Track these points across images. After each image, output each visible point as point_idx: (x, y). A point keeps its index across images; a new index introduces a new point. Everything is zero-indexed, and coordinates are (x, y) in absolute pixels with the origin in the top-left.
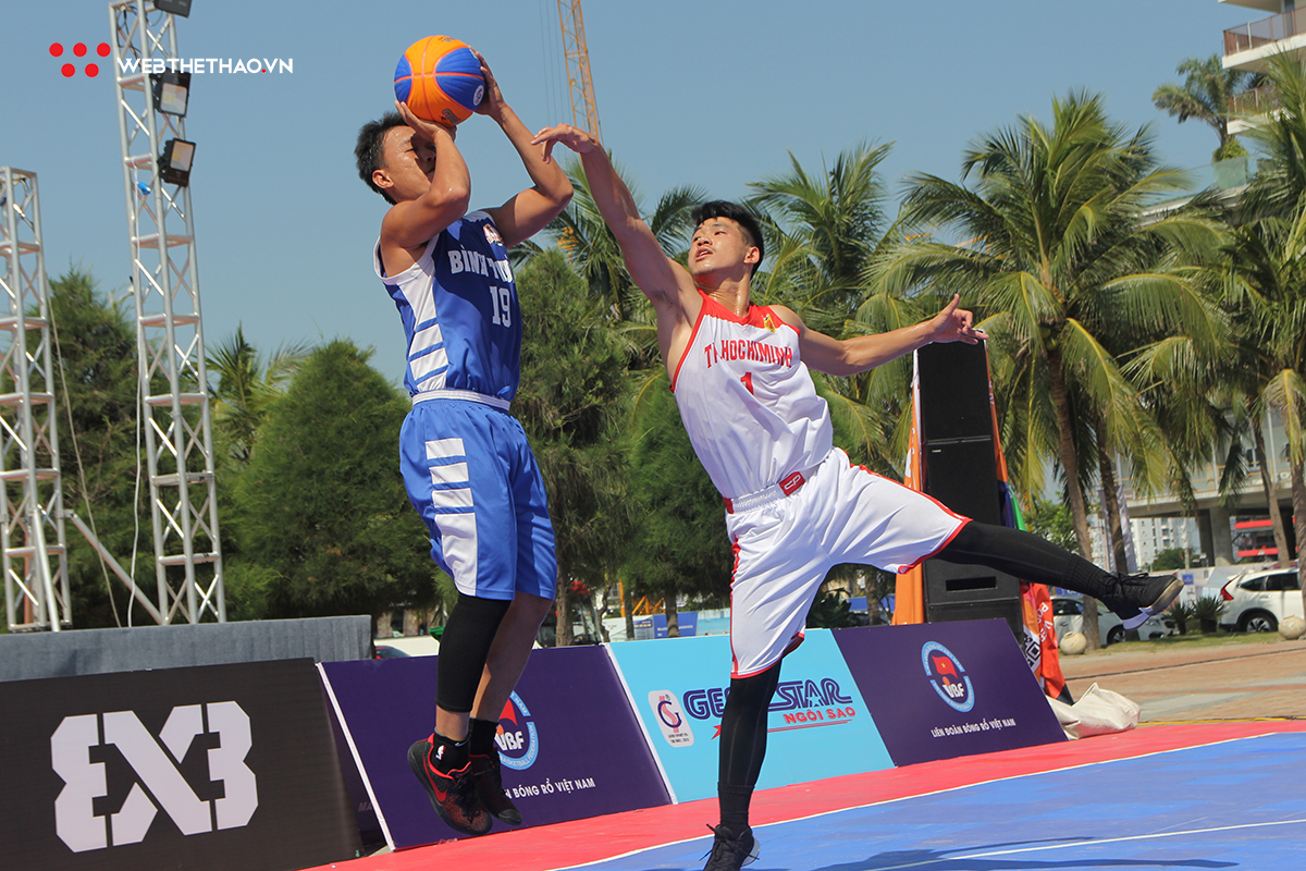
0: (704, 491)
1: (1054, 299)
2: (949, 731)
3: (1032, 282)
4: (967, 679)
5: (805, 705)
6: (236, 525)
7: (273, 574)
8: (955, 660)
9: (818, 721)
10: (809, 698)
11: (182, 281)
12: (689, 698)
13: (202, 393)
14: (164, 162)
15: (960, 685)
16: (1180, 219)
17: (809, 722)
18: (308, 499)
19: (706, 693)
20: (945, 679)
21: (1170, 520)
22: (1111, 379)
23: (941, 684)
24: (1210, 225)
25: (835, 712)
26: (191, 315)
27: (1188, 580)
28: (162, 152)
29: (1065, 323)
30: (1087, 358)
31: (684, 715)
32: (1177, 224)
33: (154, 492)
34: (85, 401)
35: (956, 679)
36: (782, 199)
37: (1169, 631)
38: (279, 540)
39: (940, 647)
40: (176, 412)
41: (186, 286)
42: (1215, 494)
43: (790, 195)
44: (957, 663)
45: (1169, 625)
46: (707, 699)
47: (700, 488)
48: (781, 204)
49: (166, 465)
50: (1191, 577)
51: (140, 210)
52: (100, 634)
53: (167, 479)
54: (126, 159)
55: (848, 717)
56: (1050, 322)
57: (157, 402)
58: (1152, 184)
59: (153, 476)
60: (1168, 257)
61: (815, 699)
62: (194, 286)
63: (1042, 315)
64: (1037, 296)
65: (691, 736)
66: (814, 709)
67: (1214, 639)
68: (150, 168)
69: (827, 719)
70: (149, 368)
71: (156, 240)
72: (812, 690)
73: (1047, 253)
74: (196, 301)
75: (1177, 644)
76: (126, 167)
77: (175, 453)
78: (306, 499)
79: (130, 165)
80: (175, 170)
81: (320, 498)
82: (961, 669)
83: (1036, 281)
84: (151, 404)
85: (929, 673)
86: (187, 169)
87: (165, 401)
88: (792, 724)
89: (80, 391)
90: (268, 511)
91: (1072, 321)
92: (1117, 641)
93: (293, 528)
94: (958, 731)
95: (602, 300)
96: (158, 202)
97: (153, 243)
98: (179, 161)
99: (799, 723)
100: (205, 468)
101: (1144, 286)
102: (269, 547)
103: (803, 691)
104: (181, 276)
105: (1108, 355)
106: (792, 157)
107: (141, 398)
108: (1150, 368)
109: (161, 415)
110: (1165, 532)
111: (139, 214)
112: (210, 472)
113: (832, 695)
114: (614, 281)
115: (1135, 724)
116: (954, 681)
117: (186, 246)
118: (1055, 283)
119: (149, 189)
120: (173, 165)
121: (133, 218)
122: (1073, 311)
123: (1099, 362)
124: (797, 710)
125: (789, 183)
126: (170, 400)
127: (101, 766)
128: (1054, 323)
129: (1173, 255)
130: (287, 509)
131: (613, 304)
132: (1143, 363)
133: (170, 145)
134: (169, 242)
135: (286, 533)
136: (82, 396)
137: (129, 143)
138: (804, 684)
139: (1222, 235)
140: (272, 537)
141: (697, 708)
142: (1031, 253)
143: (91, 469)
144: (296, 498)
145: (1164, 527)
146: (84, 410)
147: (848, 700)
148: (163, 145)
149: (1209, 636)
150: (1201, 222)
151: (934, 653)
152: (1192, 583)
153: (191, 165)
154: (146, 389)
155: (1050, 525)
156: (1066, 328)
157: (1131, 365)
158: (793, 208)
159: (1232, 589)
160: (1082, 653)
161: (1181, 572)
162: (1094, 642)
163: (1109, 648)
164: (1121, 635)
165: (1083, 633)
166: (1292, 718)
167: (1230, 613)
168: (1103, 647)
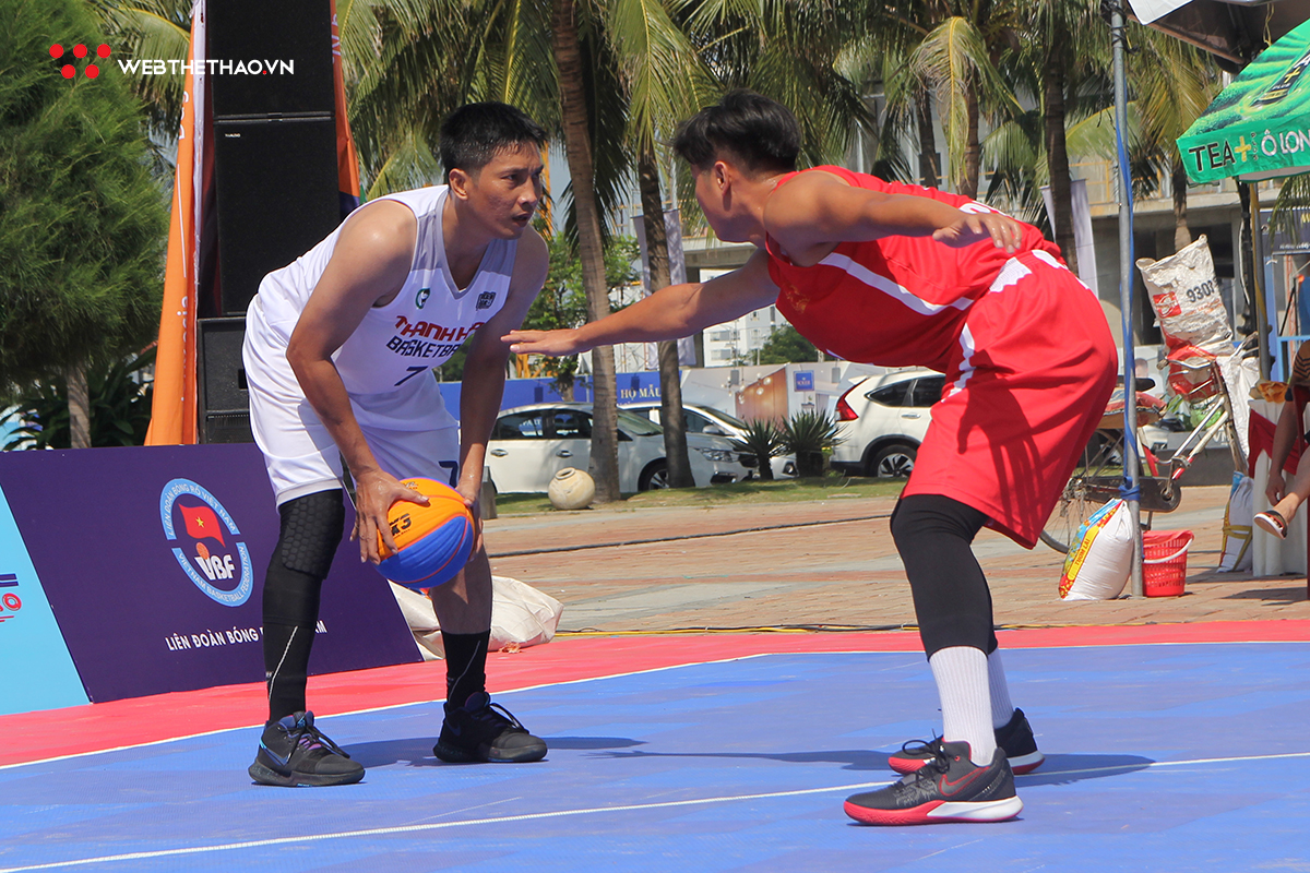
2: (198, 641)
4: (242, 548)
8: (223, 513)
15: (228, 558)
20: (201, 547)
22: (650, 19)
23: (191, 556)
27: (804, 382)
35: (222, 546)
37: (745, 471)
39: (196, 489)
44: (227, 519)
45: (745, 461)
50: (809, 376)
55: (9, 611)
75: (750, 497)
82: (233, 529)
85: (171, 535)
92: (656, 487)
94: (217, 640)
115: (550, 633)
116: (216, 550)
147: (9, 580)
149: (807, 484)
151: (185, 500)
152: (810, 388)
155: (568, 277)
159: (856, 401)
160: (586, 507)
161: (793, 368)
162: (609, 488)
163: (631, 500)
164: (663, 476)
165: (590, 471)
166: (819, 628)
167: (851, 441)
168: (625, 497)
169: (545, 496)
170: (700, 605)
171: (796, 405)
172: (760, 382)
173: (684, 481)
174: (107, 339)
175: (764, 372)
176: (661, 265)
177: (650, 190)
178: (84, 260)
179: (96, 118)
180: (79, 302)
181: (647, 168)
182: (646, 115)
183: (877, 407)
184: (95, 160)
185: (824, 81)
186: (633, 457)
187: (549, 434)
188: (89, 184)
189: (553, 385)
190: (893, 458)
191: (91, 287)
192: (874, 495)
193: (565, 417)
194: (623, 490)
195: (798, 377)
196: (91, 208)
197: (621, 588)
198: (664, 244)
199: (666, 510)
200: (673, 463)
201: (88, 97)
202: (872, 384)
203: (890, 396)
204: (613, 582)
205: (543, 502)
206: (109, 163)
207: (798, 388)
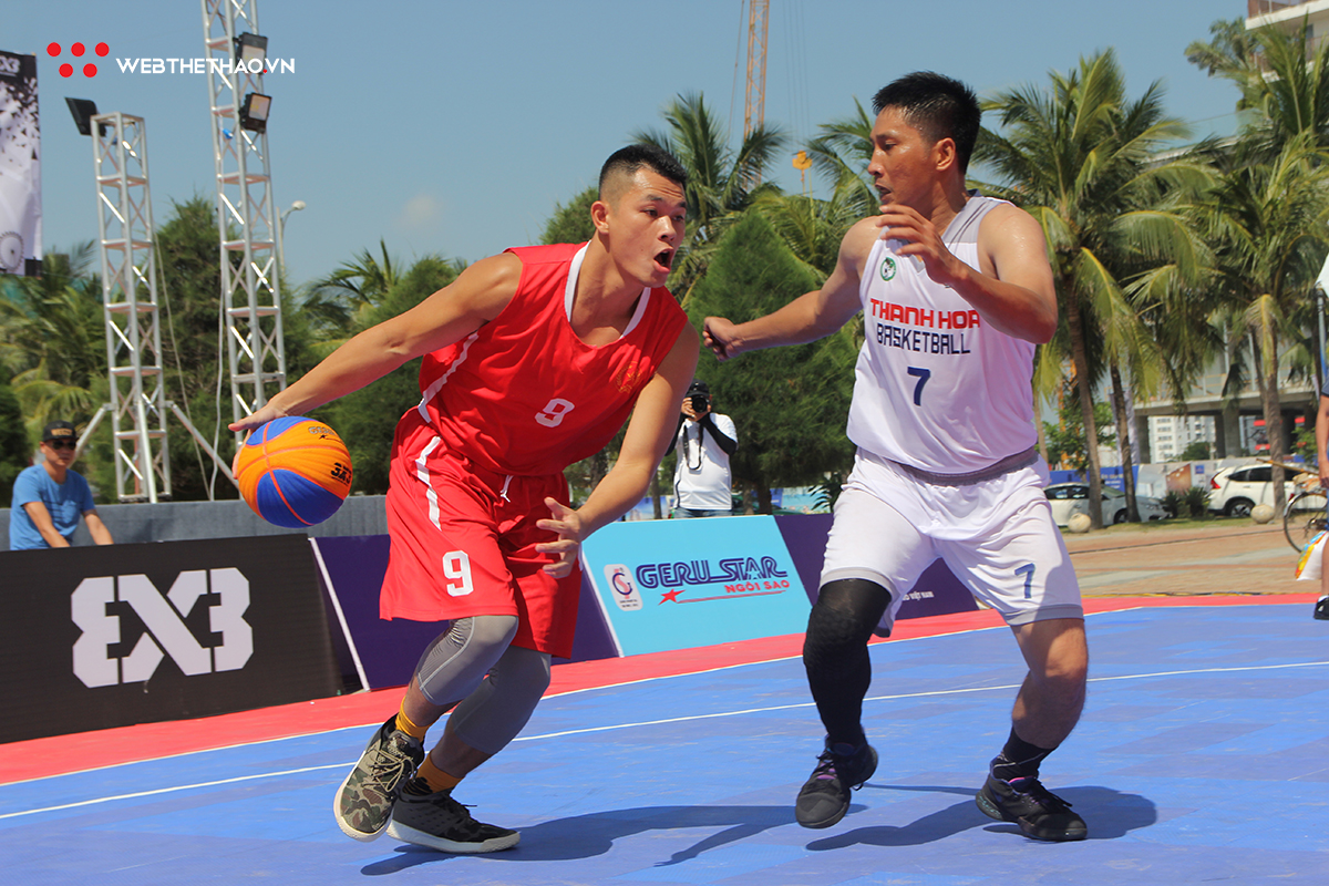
0: (727, 394)
1: (1071, 229)
3: (1051, 216)
5: (745, 578)
6: (333, 414)
7: (361, 456)
9: (756, 591)
10: (749, 573)
11: (260, 214)
12: (641, 571)
13: (276, 307)
14: (244, 112)
16: (1180, 164)
17: (747, 592)
18: (402, 393)
19: (656, 567)
21: (1202, 418)
22: (1114, 301)
24: (1203, 169)
25: (771, 584)
26: (267, 241)
27: (1198, 470)
28: (243, 104)
29: (1079, 251)
30: (1095, 280)
31: (635, 585)
32: (1177, 169)
33: (235, 388)
34: (205, 307)
36: (846, 139)
37: (1165, 514)
38: (376, 427)
40: (253, 323)
41: (263, 216)
42: (1218, 398)
43: (854, 136)
45: (1165, 509)
46: (656, 572)
47: (723, 391)
48: (847, 143)
49: (245, 367)
50: (1201, 467)
51: (225, 151)
52: (172, 507)
53: (245, 378)
54: (214, 109)
55: (783, 588)
56: (1067, 250)
57: (237, 313)
58: (1157, 133)
59: (234, 375)
60: (1174, 195)
61: (754, 573)
62: (270, 217)
63: (1059, 244)
64: (1055, 226)
65: (640, 603)
66: (752, 582)
67: (1199, 523)
68: (232, 116)
69: (763, 589)
70: (232, 283)
71: (237, 178)
72: (752, 566)
73: (1066, 191)
74: (271, 229)
76: (213, 116)
77: (251, 355)
78: (398, 392)
79: (216, 114)
80: (254, 119)
81: (410, 392)
83: (1055, 215)
84: (233, 315)
86: (263, 117)
87: (244, 313)
88: (732, 593)
89: (200, 299)
90: (366, 401)
91: (1086, 251)
92: (1122, 522)
93: (387, 417)
95: (693, 223)
96: (239, 147)
97: (234, 180)
98: (257, 111)
99: (738, 593)
100: (277, 369)
101: (1146, 222)
102: (367, 432)
103: (744, 566)
104: (258, 209)
105: (1113, 280)
106: (856, 101)
107: (224, 311)
108: (1148, 291)
109: (242, 323)
110: (1198, 427)
111: (223, 156)
112: (282, 373)
113: (769, 570)
114: (702, 206)
117: (262, 183)
118: (1073, 218)
119: (231, 135)
120: (252, 115)
121: (219, 158)
122: (1085, 240)
123: (1104, 285)
124: (737, 582)
125: (854, 125)
126: (248, 312)
127: (116, 619)
128: (1070, 251)
129: (1177, 195)
130: (383, 400)
131: (702, 226)
132: (1143, 285)
133: (249, 98)
134: (248, 180)
135: (381, 420)
136: (202, 303)
137: (216, 95)
138: (745, 561)
139: (1214, 178)
140: (369, 425)
141: (647, 579)
142: (1052, 189)
143: (209, 365)
144: (390, 391)
145: (1197, 423)
146: (203, 315)
147: (783, 574)
148: (243, 98)
149: (1195, 520)
150: (1196, 167)
152: (1202, 472)
153: (268, 115)
154: (229, 301)
156: (1080, 255)
157: (1131, 288)
158: (857, 147)
159: (1221, 480)
160: (1086, 531)
161: (1194, 463)
162: (1098, 523)
163: (1109, 528)
164: (1126, 516)
165: (1088, 515)
166: (1172, 594)
167: (1217, 499)
168: (1106, 527)
169: (1066, 527)
170: (1121, 582)
171: (1196, 481)
172: (1178, 471)
173: (1136, 519)
174: (844, 460)
175: (1181, 465)
176: (1122, 417)
177: (1117, 382)
178: (833, 424)
179: (838, 358)
180: (831, 443)
181: (1115, 371)
182: (1113, 347)
183: (1233, 483)
184: (838, 377)
185: (1202, 328)
186: (1110, 508)
187: (1070, 497)
188: (835, 389)
189: (1076, 473)
190: (1239, 507)
191: (836, 436)
192: (1227, 525)
193: (1078, 490)
194: (1105, 523)
195: (1197, 468)
196: (836, 399)
197: (1086, 573)
198: (1124, 408)
199: (1126, 533)
200: (1131, 512)
201: (834, 348)
202: (1230, 471)
203: (1238, 477)
204: (1085, 570)
205: (1065, 529)
206: (844, 378)
207: (1197, 473)
